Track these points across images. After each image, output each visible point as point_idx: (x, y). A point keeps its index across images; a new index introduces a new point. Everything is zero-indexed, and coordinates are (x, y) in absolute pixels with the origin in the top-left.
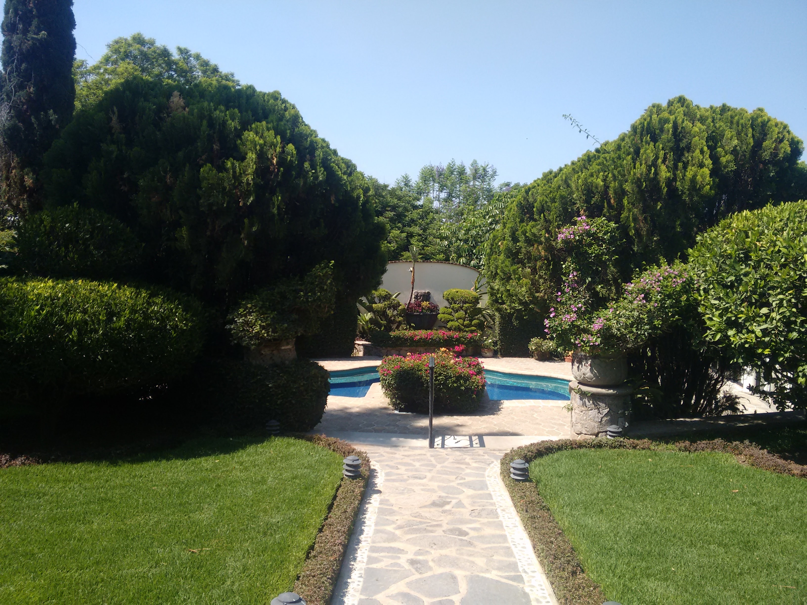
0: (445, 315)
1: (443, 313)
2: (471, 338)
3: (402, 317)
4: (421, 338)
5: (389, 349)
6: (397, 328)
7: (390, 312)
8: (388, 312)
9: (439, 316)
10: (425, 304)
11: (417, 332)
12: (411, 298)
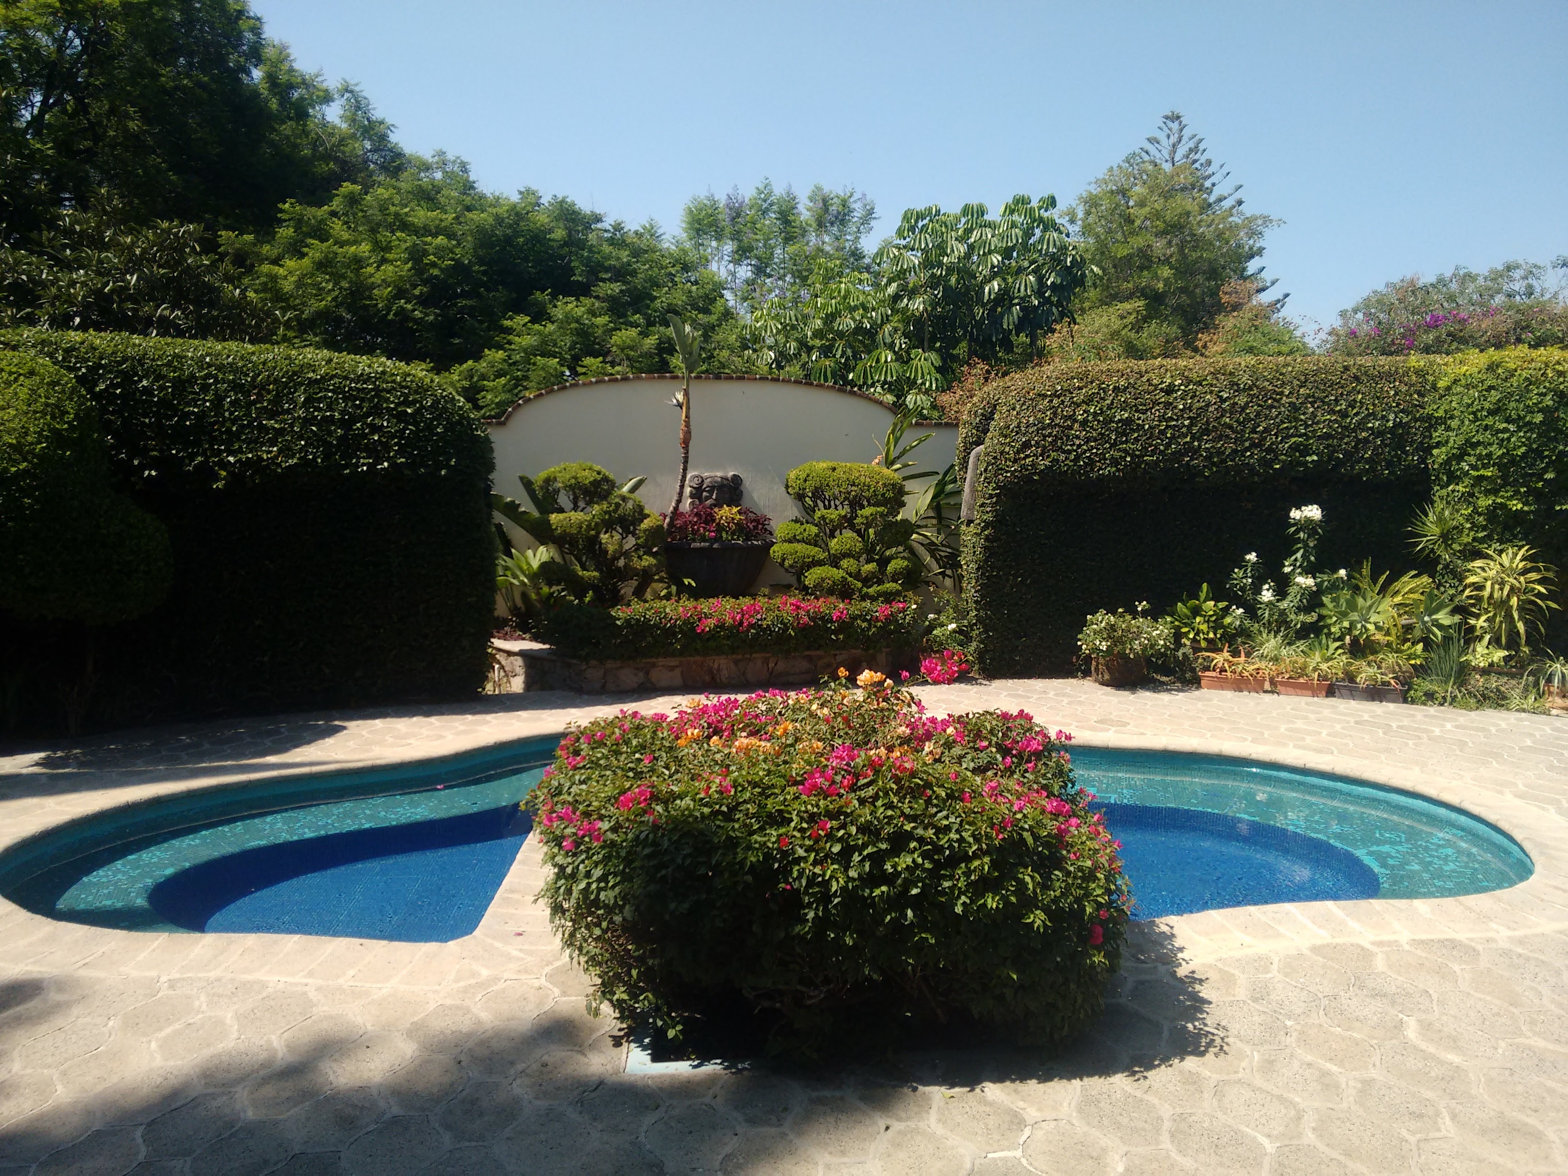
0: (799, 547)
1: (790, 541)
2: (887, 618)
3: (654, 555)
4: (721, 626)
5: (609, 664)
6: (639, 593)
7: (609, 540)
8: (604, 537)
9: (777, 550)
10: (726, 513)
11: (705, 605)
12: (681, 494)
